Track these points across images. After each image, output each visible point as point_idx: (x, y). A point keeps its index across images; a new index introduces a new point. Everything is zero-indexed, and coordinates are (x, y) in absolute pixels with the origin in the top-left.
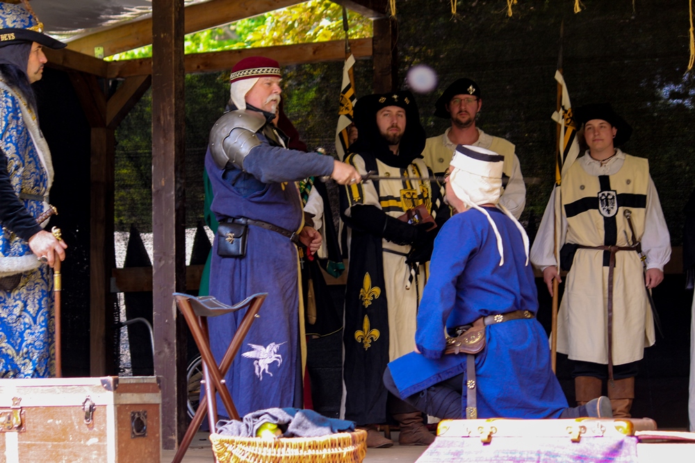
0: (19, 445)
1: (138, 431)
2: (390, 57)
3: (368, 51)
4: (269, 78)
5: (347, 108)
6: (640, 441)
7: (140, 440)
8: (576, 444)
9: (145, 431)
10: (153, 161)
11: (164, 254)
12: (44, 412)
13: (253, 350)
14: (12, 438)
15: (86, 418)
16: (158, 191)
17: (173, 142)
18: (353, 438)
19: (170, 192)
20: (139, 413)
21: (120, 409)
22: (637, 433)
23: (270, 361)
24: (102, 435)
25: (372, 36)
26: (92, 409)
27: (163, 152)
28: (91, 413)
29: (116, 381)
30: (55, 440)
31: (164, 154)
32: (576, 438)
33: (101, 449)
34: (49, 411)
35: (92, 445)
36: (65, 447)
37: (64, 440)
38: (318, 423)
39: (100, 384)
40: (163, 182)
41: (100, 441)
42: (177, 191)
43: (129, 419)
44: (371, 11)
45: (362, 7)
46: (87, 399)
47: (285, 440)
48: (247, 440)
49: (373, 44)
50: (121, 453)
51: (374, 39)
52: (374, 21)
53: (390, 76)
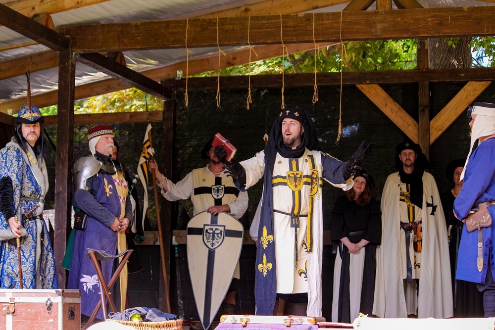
0: (13, 321)
1: (71, 317)
2: (172, 122)
3: (160, 118)
4: (106, 135)
5: (144, 153)
6: (319, 327)
7: (72, 321)
8: (288, 328)
9: (74, 316)
10: (56, 177)
11: (61, 226)
12: (26, 306)
13: (84, 277)
14: (9, 318)
15: (48, 309)
16: (58, 193)
17: (67, 167)
18: (177, 322)
19: (64, 194)
20: (72, 307)
21: (65, 305)
22: (318, 323)
23: (94, 284)
24: (56, 318)
25: (163, 110)
26: (51, 304)
27: (61, 172)
28: (50, 306)
29: (63, 291)
30: (31, 320)
31: (62, 174)
32: (289, 325)
33: (55, 325)
34: (29, 305)
35: (51, 322)
36: (36, 323)
37: (36, 320)
38: (160, 315)
39: (55, 292)
40: (61, 188)
41: (54, 320)
42: (68, 193)
43: (68, 310)
44: (163, 97)
45: (159, 95)
46: (48, 300)
47: (144, 323)
48: (126, 322)
49: (163, 114)
50: (65, 326)
51: (163, 112)
52: (164, 102)
53: (172, 132)
